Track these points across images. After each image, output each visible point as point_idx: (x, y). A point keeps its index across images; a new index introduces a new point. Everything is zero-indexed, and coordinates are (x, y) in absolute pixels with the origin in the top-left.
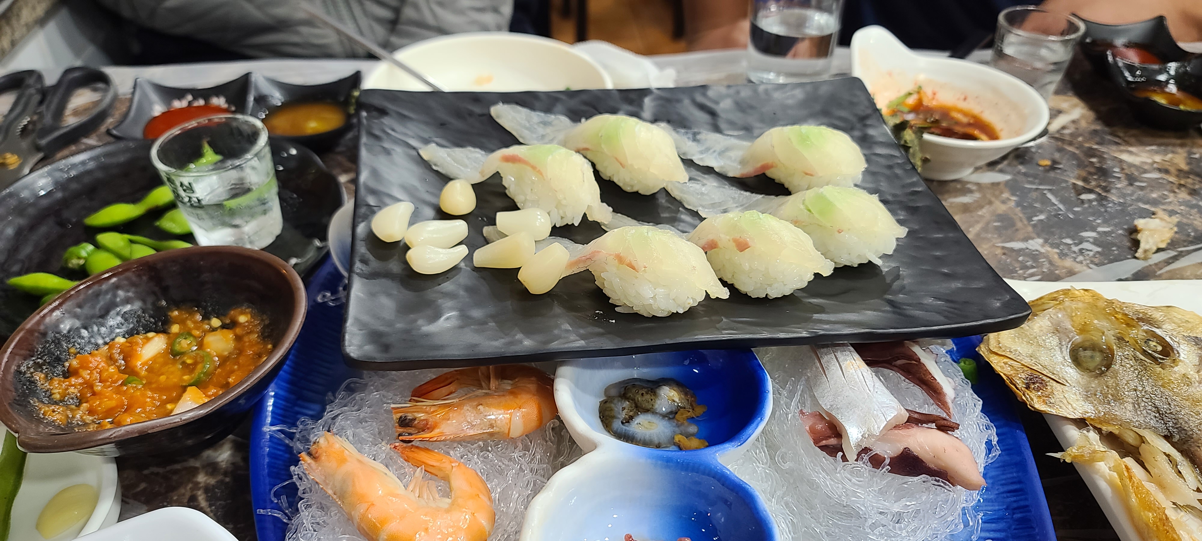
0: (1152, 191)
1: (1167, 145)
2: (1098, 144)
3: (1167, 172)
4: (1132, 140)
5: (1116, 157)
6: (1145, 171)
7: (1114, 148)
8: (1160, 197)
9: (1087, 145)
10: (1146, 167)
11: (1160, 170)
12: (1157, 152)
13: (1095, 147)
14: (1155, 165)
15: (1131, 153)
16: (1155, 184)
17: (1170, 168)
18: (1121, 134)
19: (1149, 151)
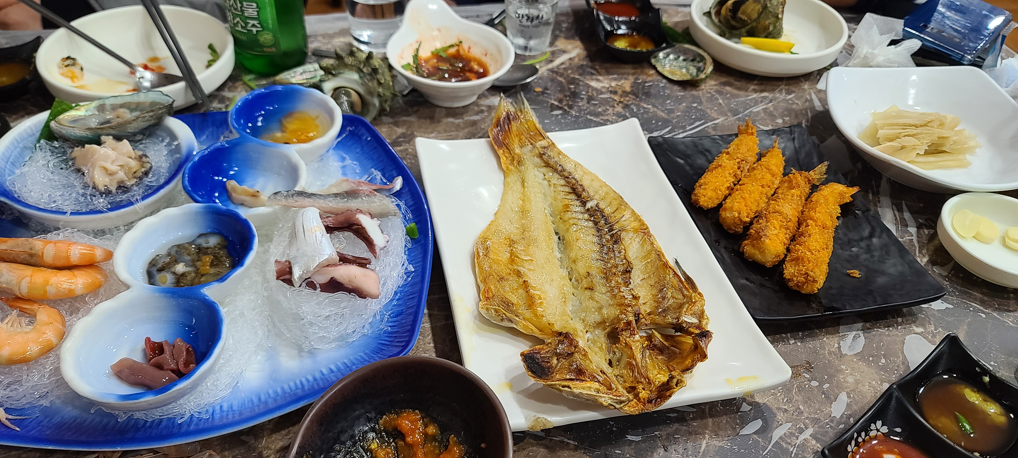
0: (600, 107)
1: (623, 74)
2: (580, 75)
3: (615, 93)
4: (603, 71)
5: (587, 84)
6: (602, 93)
7: (588, 77)
8: (603, 111)
9: (572, 76)
10: (603, 90)
11: (611, 92)
12: (615, 79)
13: (577, 77)
14: (610, 89)
15: (598, 80)
16: (605, 102)
17: (618, 90)
18: (597, 67)
19: (611, 79)
